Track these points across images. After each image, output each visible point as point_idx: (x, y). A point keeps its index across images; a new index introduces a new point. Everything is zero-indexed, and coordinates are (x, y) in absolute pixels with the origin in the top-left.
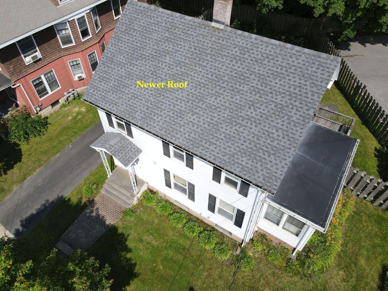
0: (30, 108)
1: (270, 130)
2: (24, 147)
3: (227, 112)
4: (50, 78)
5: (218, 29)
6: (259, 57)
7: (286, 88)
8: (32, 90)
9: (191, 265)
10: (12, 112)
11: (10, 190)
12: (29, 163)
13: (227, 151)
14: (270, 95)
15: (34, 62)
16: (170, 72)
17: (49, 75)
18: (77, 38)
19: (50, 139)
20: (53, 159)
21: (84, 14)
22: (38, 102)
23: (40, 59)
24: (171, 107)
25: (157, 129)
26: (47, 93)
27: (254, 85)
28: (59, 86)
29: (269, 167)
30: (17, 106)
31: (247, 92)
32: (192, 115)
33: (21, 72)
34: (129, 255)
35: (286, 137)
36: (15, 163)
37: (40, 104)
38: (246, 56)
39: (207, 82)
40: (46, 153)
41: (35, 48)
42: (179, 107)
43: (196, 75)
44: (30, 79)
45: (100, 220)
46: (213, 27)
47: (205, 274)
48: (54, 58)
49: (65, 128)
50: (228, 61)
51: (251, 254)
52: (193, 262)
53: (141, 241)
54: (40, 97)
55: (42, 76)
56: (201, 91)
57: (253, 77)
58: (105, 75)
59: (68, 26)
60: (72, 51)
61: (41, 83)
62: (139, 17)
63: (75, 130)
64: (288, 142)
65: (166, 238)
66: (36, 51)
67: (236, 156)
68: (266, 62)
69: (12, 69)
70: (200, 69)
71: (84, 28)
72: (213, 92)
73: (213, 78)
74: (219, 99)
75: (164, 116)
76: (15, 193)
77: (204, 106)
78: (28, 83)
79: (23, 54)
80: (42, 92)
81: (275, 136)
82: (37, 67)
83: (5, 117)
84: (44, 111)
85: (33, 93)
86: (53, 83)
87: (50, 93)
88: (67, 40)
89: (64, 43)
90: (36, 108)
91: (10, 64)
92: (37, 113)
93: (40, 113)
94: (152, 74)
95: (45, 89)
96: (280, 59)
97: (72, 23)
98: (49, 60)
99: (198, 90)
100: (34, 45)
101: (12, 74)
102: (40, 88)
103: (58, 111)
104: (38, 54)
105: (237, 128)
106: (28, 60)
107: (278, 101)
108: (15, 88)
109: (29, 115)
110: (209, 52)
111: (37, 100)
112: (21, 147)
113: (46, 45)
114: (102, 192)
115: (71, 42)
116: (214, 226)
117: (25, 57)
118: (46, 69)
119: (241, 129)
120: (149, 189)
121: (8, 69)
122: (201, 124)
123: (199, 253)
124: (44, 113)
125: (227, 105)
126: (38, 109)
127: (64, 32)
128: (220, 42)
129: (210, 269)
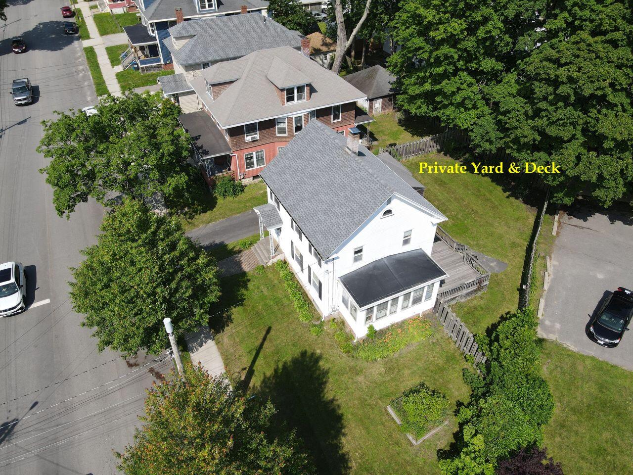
0: (237, 174)
1: (341, 223)
2: (220, 201)
3: (326, 206)
4: (260, 156)
5: (348, 153)
6: (358, 178)
7: (361, 201)
8: (243, 161)
9: (280, 315)
10: (225, 172)
11: (198, 226)
12: (217, 213)
13: (314, 229)
14: (352, 202)
15: (252, 141)
16: (310, 172)
17: (260, 153)
18: (290, 131)
19: (239, 202)
20: (234, 216)
21: (302, 115)
22: (244, 171)
23: (257, 140)
24: (301, 194)
25: (287, 205)
26: (253, 167)
27: (347, 194)
28: (264, 164)
29: (329, 244)
30: (230, 169)
31: (342, 197)
32: (309, 202)
33: (240, 146)
34: (245, 292)
35: (346, 230)
36: (209, 210)
37: (245, 174)
38: (352, 175)
39: (326, 185)
40: (231, 210)
41: (257, 131)
42: (305, 195)
43: (323, 178)
44: (245, 153)
45: (239, 264)
46: (346, 151)
47: (285, 324)
48: (267, 142)
49: (254, 198)
50: (342, 175)
51: (325, 329)
52: (282, 314)
53: (258, 288)
54: (247, 168)
55: (254, 153)
56: (320, 189)
57: (349, 188)
58: (277, 163)
59: (286, 121)
60: (284, 140)
61: (251, 158)
62: (313, 131)
63: (260, 202)
64: (345, 233)
65: (275, 294)
66: (257, 134)
67: (317, 233)
68: (359, 182)
69: (235, 142)
70: (326, 176)
71: (299, 125)
72: (326, 191)
73: (330, 183)
74: (326, 197)
75: (295, 198)
76: (200, 229)
77: (316, 199)
78: (242, 156)
79: (247, 133)
80: (250, 164)
81: (341, 227)
82: (253, 145)
83: (218, 175)
84: (246, 180)
85: (243, 163)
86: (260, 160)
87: (256, 167)
88: (282, 131)
89: (279, 132)
90: (240, 176)
91: (235, 139)
92: (240, 180)
93: (242, 180)
94: (301, 170)
95: (252, 163)
96: (367, 182)
97: (290, 119)
98: (264, 143)
99: (319, 188)
100: (256, 129)
101: (234, 146)
102: (250, 161)
103: (257, 184)
104: (257, 136)
105: (326, 217)
106: (248, 139)
107: (353, 207)
108: (232, 156)
109: (234, 180)
110: (336, 166)
111: (244, 169)
112: (218, 201)
113: (265, 131)
114: (252, 248)
115: (285, 132)
116: (312, 301)
117: (247, 136)
118: (259, 149)
119: (327, 218)
120: (285, 260)
121: (232, 141)
122: (310, 209)
123: (290, 311)
124: (245, 182)
125: (328, 201)
126: (242, 177)
127: (282, 124)
128: (345, 161)
129: (291, 323)
